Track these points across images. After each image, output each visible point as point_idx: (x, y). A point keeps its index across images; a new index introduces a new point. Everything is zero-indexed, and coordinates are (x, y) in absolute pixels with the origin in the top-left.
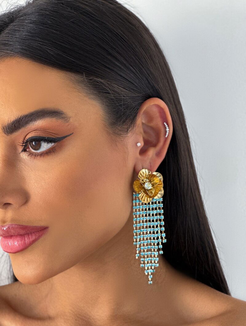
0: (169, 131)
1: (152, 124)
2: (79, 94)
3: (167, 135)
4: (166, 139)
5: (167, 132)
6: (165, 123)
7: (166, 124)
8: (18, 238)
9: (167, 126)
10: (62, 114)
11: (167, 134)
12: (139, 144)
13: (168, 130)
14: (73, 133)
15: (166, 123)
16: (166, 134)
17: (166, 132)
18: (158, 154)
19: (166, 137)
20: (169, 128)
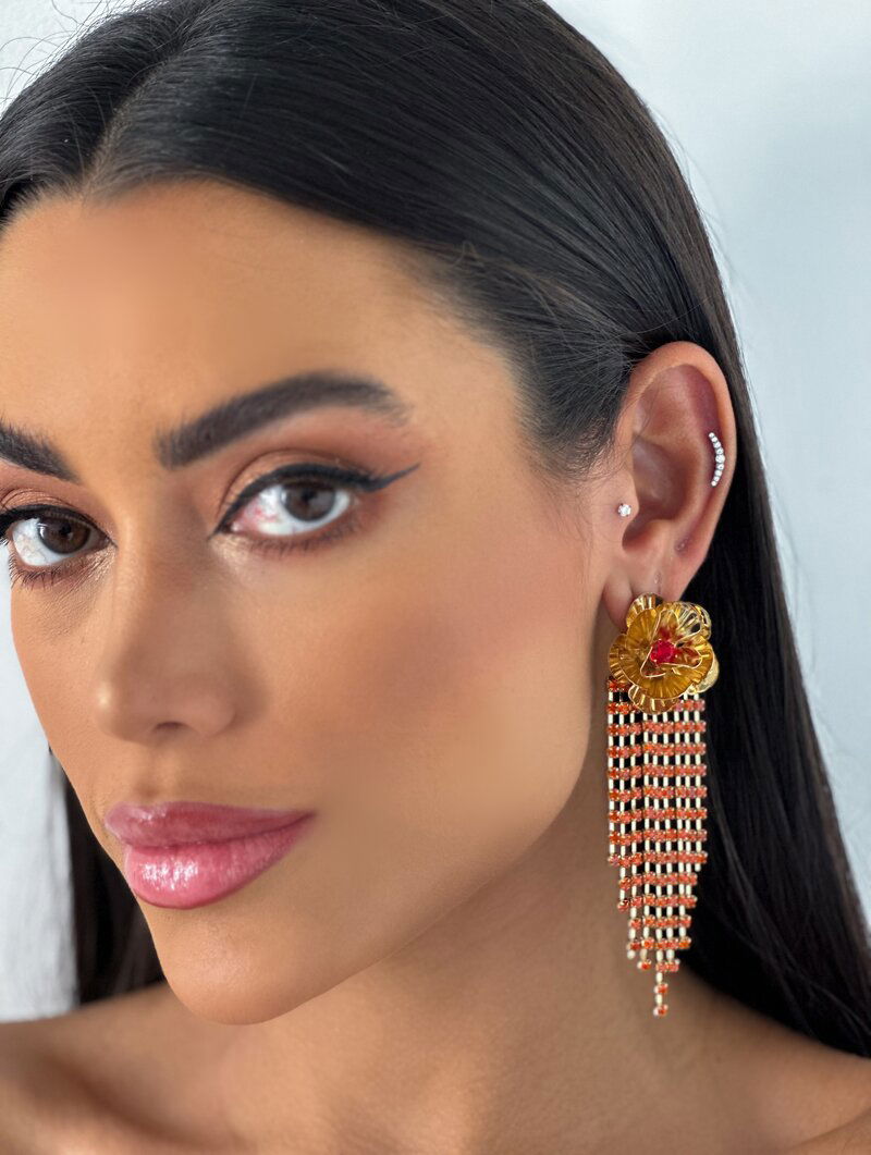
0: (725, 463)
1: (665, 439)
2: (441, 321)
3: (717, 479)
4: (713, 492)
5: (719, 467)
6: (712, 435)
7: (715, 439)
8: (208, 855)
9: (718, 445)
10: (384, 393)
11: (718, 473)
12: (625, 510)
13: (720, 459)
14: (416, 467)
15: (716, 435)
16: (712, 475)
17: (714, 466)
18: (685, 547)
19: (714, 484)
20: (724, 454)
